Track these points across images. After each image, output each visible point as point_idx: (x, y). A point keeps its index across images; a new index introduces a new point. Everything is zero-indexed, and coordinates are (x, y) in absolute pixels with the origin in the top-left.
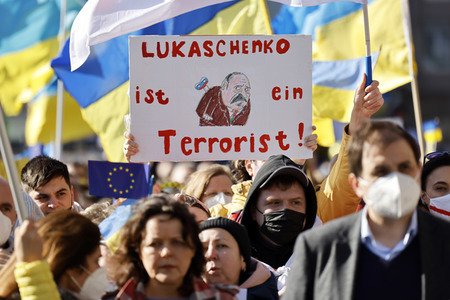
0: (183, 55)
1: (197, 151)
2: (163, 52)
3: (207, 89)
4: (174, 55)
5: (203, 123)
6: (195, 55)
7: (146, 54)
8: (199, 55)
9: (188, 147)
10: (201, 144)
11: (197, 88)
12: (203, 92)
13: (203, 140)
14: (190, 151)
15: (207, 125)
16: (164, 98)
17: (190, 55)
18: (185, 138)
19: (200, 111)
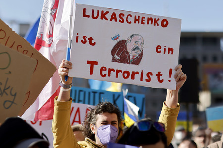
0: (106, 19)
1: (109, 76)
2: (95, 16)
3: (118, 40)
4: (102, 18)
5: (114, 60)
6: (114, 20)
7: (85, 15)
8: (116, 21)
9: (104, 72)
10: (112, 72)
11: (113, 39)
12: (116, 42)
13: (113, 70)
14: (105, 75)
15: (116, 61)
16: (93, 42)
17: (111, 20)
18: (103, 67)
19: (113, 52)
